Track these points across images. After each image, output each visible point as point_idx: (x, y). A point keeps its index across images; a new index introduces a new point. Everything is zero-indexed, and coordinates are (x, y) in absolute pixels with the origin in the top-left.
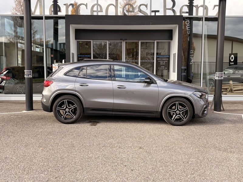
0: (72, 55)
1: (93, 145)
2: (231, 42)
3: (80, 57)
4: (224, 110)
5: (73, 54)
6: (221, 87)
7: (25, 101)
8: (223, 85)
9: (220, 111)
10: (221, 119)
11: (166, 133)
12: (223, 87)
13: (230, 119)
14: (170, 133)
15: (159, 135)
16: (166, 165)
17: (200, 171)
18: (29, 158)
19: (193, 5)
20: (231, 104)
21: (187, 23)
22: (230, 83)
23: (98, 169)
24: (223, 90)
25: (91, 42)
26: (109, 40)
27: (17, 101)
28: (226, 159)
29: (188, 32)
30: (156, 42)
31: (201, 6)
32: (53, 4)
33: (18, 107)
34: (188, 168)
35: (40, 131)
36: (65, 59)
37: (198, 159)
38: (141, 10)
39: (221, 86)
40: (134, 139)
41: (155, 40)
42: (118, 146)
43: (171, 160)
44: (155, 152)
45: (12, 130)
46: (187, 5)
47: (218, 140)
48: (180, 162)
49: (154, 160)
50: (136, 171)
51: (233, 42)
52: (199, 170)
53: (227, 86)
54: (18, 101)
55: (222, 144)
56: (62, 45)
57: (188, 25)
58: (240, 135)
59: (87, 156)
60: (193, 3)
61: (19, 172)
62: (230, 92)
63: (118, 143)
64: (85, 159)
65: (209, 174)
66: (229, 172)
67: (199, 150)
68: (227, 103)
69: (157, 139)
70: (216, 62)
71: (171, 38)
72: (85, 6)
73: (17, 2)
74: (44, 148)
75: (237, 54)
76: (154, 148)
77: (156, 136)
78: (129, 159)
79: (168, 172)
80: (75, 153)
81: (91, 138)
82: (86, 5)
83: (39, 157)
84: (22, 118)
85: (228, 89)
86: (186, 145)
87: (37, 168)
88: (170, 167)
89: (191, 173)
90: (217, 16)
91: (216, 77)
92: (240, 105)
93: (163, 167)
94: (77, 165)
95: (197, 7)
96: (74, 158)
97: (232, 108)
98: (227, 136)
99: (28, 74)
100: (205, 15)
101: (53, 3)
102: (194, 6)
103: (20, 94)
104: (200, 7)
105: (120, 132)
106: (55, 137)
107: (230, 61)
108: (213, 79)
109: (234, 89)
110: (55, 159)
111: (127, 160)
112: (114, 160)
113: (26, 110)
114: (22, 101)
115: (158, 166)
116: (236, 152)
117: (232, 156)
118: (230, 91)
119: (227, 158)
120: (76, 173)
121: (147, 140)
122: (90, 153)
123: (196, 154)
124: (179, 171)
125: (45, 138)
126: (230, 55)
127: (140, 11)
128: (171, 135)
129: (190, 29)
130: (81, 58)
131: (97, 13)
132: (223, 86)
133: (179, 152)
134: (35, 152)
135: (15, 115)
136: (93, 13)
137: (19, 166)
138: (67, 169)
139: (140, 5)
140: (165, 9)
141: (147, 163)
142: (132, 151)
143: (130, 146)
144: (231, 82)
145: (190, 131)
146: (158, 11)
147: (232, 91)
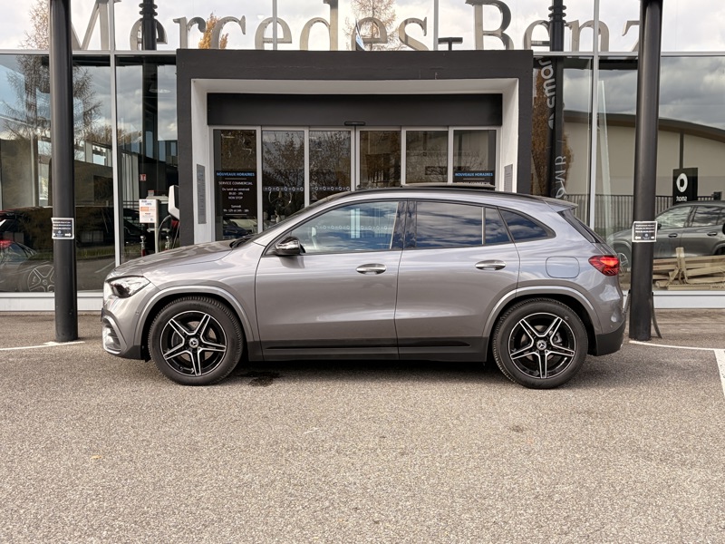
0: (198, 171)
1: (257, 444)
2: (679, 135)
3: (223, 179)
4: (659, 336)
5: (201, 169)
6: (651, 268)
7: (54, 313)
8: (655, 261)
9: (648, 338)
10: (650, 363)
11: (484, 405)
12: (655, 268)
13: (679, 362)
14: (494, 405)
15: (462, 414)
16: (483, 504)
17: (588, 524)
18: (56, 486)
19: (564, 21)
20: (680, 319)
21: (547, 73)
22: (677, 255)
23: (270, 520)
24: (655, 277)
25: (255, 131)
26: (309, 126)
27: (31, 314)
28: (669, 486)
29: (548, 100)
30: (451, 131)
31: (588, 24)
32: (141, 20)
33: (34, 329)
34: (552, 516)
35: (94, 402)
36: (175, 182)
37: (583, 486)
38: (406, 36)
39: (651, 265)
40: (386, 426)
41: (448, 126)
42: (336, 447)
43: (499, 490)
44: (447, 465)
45: (8, 401)
46: (545, 22)
47: (642, 427)
48: (527, 497)
49: (446, 489)
50: (387, 524)
51: (685, 136)
52: (586, 520)
53: (669, 263)
54: (34, 314)
55: (655, 438)
56: (173, 145)
57: (549, 79)
58: (710, 411)
59: (235, 481)
60: (565, 15)
61: (19, 533)
62: (677, 282)
63: (334, 438)
64: (230, 489)
65: (615, 532)
66: (678, 524)
67: (585, 459)
68: (670, 314)
69: (454, 426)
70: (635, 196)
71: (497, 119)
72: (237, 24)
73: (38, 19)
74: (104, 454)
75: (695, 170)
76: (447, 454)
77: (451, 416)
78: (366, 488)
79: (488, 529)
80: (200, 472)
81: (251, 424)
82: (242, 23)
83: (88, 483)
84: (41, 364)
85: (670, 273)
86: (545, 443)
87: (76, 518)
88: (495, 512)
89: (561, 529)
90: (636, 54)
91: (636, 235)
92: (708, 320)
93: (474, 513)
94: (202, 509)
95: (576, 28)
96: (196, 486)
97: (683, 331)
98: (670, 414)
99: (62, 229)
100: (599, 50)
101: (142, 16)
102: (567, 25)
103: (41, 291)
104: (584, 25)
105: (341, 405)
106: (139, 420)
107: (676, 192)
108: (625, 245)
109: (690, 273)
110: (136, 490)
111: (361, 491)
112: (321, 491)
113: (55, 341)
114: (46, 313)
115: (458, 508)
116: (699, 464)
117: (687, 474)
118: (676, 279)
119: (671, 482)
120: (200, 532)
121: (424, 429)
122: (245, 470)
123: (574, 469)
124: (521, 524)
125: (109, 424)
126: (676, 174)
127: (406, 40)
128: (498, 414)
129: (553, 93)
130: (225, 181)
131: (275, 46)
132: (656, 264)
133: (523, 466)
134: (76, 468)
135: (20, 355)
136: (263, 46)
137: (22, 511)
138: (172, 520)
139: (406, 22)
140: (480, 33)
141: (422, 499)
142: (375, 463)
143: (371, 446)
144: (680, 252)
145: (557, 401)
146: (459, 40)
147: (683, 278)
